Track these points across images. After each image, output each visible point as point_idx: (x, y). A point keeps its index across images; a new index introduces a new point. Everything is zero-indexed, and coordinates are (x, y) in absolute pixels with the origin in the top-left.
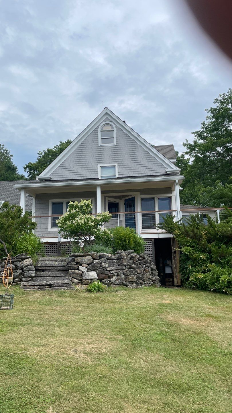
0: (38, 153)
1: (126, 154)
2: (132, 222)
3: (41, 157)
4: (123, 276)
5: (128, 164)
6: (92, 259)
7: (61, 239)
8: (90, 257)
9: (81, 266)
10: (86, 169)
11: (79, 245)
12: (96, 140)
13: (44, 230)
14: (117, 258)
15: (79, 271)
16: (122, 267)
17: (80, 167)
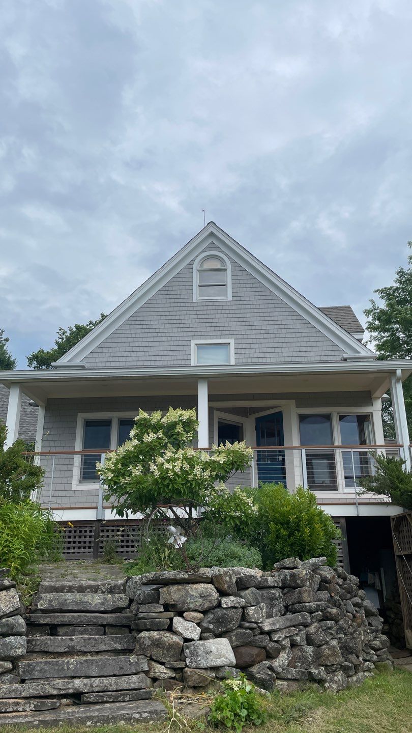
0: (59, 331)
1: (254, 319)
2: (276, 473)
3: (62, 339)
4: (309, 650)
5: (258, 341)
6: (216, 595)
7: (104, 514)
8: (210, 586)
9: (181, 619)
10: (163, 348)
11: (171, 540)
12: (187, 288)
13: (61, 487)
14: (280, 584)
15: (175, 638)
16: (303, 616)
17: (150, 344)
